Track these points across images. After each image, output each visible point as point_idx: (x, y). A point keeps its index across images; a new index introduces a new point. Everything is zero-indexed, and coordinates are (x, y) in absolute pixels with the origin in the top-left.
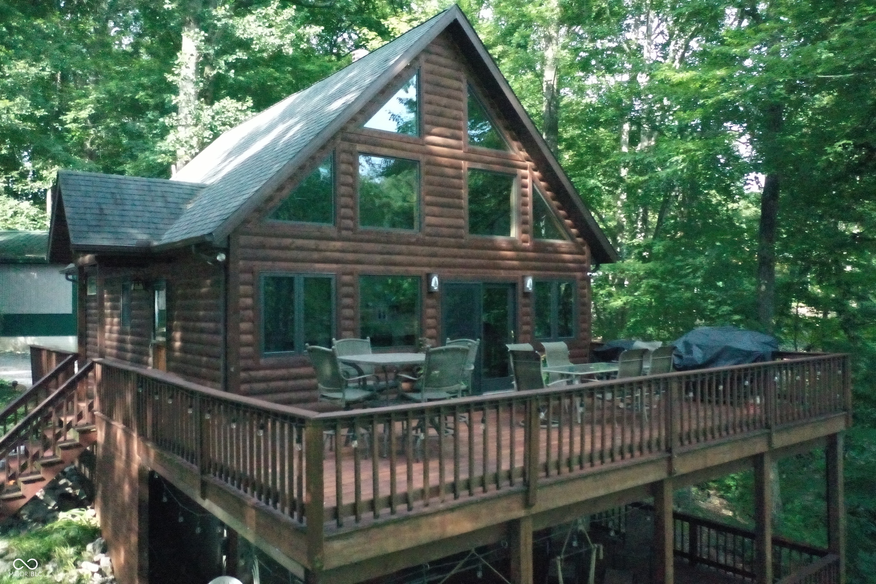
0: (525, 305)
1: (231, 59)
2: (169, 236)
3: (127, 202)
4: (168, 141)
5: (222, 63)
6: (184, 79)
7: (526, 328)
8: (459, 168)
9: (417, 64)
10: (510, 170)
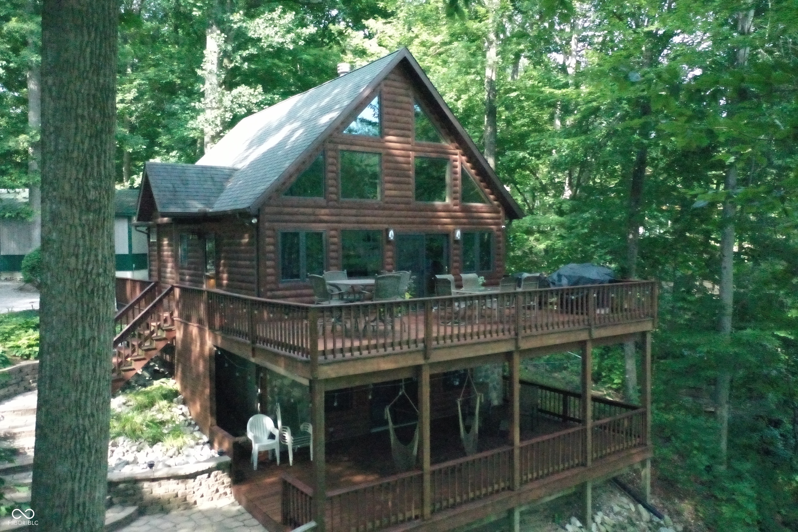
0: (455, 249)
1: (245, 53)
2: (219, 205)
3: (190, 182)
4: (198, 120)
5: (238, 57)
6: (210, 72)
7: (456, 264)
8: (409, 157)
9: (379, 88)
10: (443, 156)
